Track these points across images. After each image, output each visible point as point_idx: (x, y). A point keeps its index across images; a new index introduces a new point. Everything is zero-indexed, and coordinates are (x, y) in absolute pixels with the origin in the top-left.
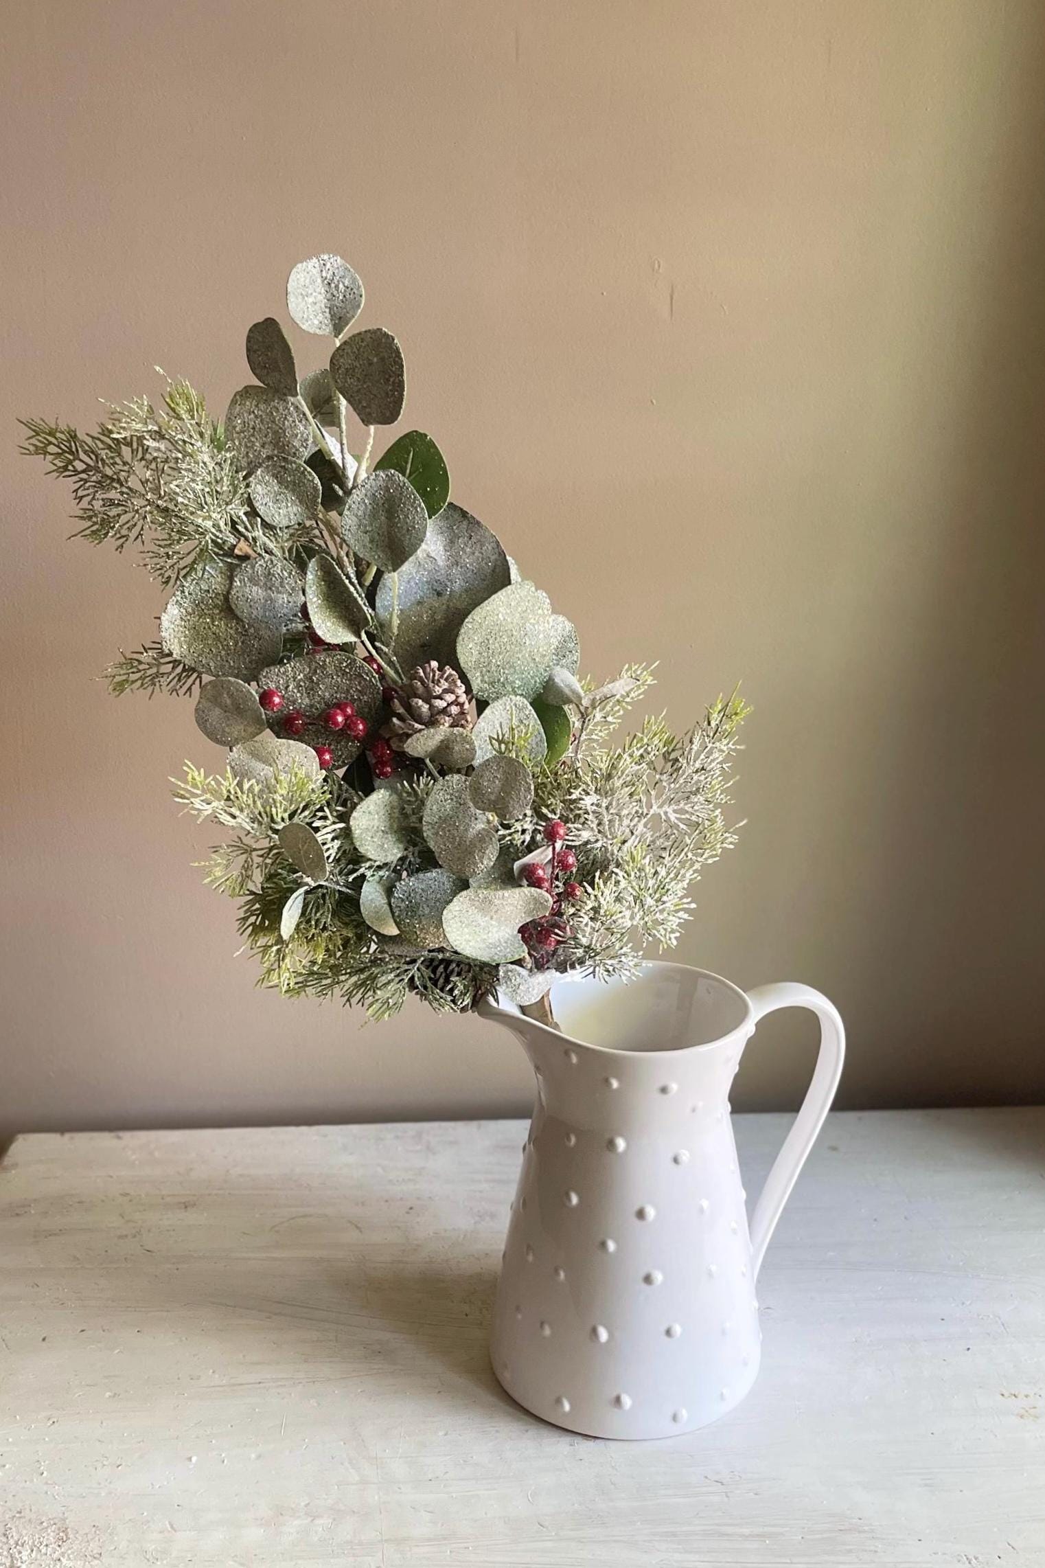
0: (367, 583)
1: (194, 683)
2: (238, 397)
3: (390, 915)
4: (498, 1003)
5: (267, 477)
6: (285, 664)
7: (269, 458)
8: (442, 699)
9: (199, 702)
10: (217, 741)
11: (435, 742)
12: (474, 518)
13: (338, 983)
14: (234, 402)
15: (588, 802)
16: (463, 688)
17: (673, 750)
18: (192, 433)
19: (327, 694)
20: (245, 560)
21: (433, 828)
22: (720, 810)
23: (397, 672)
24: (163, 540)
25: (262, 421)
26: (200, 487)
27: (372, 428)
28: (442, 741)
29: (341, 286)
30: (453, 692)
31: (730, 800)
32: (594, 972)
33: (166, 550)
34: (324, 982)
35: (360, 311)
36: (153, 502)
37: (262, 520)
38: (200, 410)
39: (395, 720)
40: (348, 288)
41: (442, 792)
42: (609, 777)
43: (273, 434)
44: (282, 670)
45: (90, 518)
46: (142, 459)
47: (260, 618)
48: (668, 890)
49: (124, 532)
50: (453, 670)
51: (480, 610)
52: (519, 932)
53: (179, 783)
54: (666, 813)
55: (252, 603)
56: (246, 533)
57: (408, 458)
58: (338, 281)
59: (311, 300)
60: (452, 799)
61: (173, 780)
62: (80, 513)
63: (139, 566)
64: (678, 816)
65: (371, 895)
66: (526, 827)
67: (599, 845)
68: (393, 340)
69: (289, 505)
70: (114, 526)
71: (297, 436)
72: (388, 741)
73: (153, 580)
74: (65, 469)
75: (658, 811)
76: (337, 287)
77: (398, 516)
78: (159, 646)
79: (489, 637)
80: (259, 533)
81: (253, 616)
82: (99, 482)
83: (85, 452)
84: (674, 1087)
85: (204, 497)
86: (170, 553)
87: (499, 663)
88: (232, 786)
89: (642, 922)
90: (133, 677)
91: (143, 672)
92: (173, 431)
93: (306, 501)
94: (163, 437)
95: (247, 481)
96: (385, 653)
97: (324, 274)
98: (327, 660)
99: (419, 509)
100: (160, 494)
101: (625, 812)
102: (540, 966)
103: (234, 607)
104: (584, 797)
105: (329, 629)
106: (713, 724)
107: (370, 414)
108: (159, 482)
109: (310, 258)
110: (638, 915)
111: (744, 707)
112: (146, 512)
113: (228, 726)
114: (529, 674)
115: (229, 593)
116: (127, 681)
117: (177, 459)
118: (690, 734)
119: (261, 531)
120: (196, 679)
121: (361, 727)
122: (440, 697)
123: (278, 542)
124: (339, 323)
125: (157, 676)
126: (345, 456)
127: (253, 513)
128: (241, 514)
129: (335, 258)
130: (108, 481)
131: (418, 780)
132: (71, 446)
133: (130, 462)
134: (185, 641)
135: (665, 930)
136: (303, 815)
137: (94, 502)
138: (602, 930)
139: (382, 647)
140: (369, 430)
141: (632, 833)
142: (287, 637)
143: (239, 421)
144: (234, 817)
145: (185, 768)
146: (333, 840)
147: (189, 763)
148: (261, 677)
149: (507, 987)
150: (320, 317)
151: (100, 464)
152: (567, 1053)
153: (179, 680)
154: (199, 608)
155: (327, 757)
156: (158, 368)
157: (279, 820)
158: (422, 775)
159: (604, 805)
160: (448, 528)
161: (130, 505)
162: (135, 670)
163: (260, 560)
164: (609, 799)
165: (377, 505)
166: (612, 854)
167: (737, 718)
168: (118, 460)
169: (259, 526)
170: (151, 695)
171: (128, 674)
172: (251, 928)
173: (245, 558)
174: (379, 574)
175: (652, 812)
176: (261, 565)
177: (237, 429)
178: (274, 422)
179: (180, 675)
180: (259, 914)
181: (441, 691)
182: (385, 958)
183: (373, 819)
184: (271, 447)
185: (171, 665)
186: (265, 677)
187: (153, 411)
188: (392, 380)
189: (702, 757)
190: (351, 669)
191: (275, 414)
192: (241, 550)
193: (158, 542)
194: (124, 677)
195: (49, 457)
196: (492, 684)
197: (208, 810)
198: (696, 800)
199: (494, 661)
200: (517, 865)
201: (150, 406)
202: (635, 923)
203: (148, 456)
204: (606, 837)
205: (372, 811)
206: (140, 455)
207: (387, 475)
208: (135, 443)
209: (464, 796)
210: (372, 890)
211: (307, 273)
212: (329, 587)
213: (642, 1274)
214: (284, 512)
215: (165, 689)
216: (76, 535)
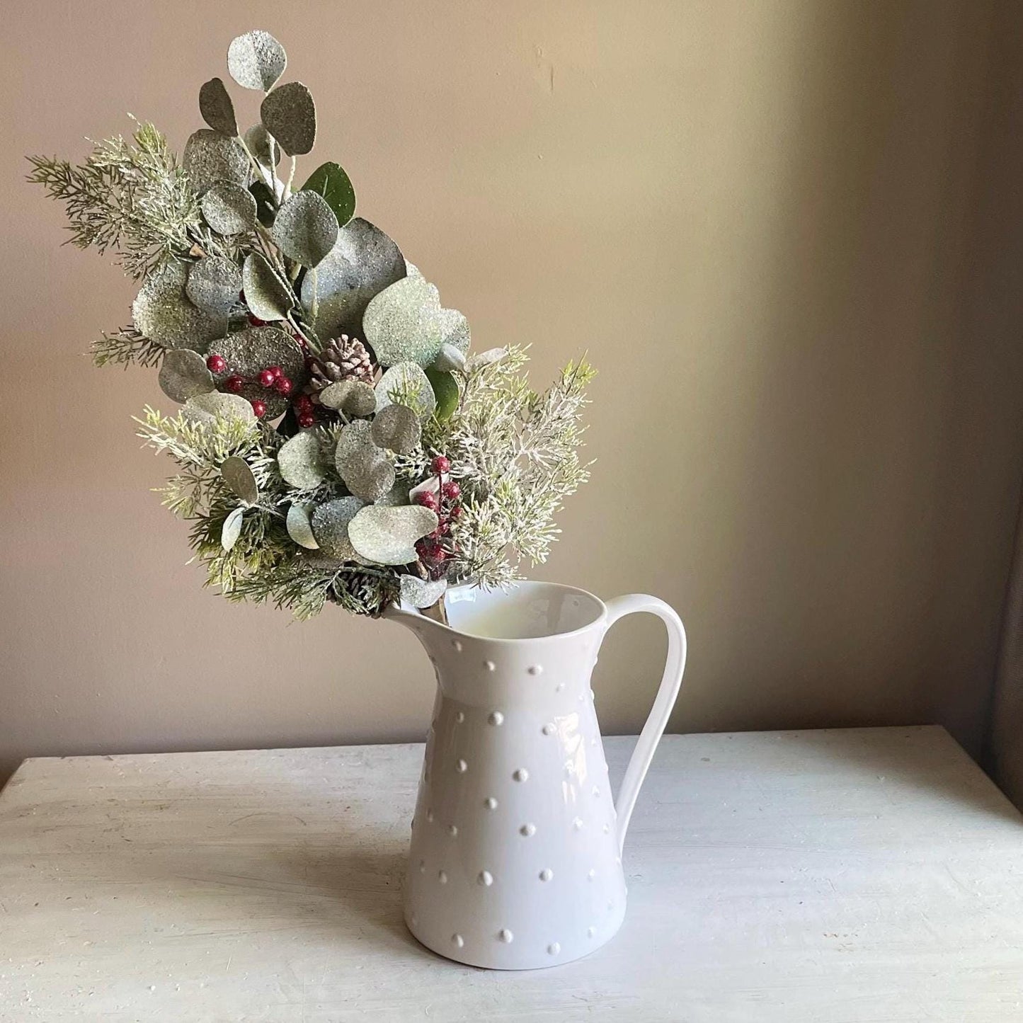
0: (294, 278)
1: (159, 357)
2: (193, 138)
3: (311, 533)
4: (400, 606)
5: (215, 197)
6: (228, 338)
7: (217, 182)
8: (349, 362)
9: (162, 370)
10: (173, 397)
11: (343, 394)
12: (378, 229)
13: (270, 591)
14: (190, 142)
15: (467, 442)
16: (368, 355)
17: (536, 405)
18: (156, 163)
19: (261, 361)
20: (197, 260)
21: (343, 462)
22: (575, 452)
23: (318, 346)
24: (134, 244)
25: (211, 155)
26: (163, 203)
27: (294, 157)
28: (349, 394)
29: (269, 53)
30: (359, 357)
31: (582, 443)
32: (479, 583)
33: (136, 252)
34: (260, 590)
35: (283, 71)
36: (126, 215)
37: (212, 230)
38: (163, 146)
39: (314, 380)
40: (274, 55)
41: (350, 434)
42: (483, 422)
43: (219, 165)
44: (226, 342)
45: (79, 228)
46: (119, 183)
47: (210, 305)
48: (536, 515)
49: (104, 239)
50: (360, 341)
51: (381, 296)
52: (415, 546)
53: (140, 421)
54: (532, 454)
55: (203, 293)
56: (200, 240)
57: (324, 182)
58: (267, 50)
59: (245, 64)
60: (358, 440)
61: (135, 418)
62: (71, 225)
63: (116, 264)
64: (542, 456)
65: (296, 517)
66: (419, 463)
67: (479, 478)
68: (307, 90)
69: (232, 218)
70: (97, 234)
71: (238, 166)
72: (309, 398)
73: (127, 275)
75: (526, 452)
76: (266, 54)
77: (316, 225)
78: (132, 329)
79: (389, 317)
80: (209, 239)
81: (204, 303)
82: (87, 201)
83: (76, 179)
84: (539, 669)
85: (166, 211)
86: (140, 254)
87: (397, 338)
88: (183, 426)
89: (515, 541)
90: (112, 352)
91: (119, 349)
92: (141, 161)
93: (244, 213)
94: (134, 167)
95: (200, 200)
96: (308, 331)
97: (256, 45)
98: (261, 334)
99: (331, 219)
100: (132, 209)
101: (498, 452)
102: (434, 577)
103: (189, 296)
104: (464, 438)
105: (262, 309)
106: (566, 382)
107: (291, 147)
108: (131, 199)
109: (245, 33)
110: (511, 534)
111: (591, 371)
112: (121, 223)
113: (184, 386)
114: (423, 347)
115: (185, 285)
116: (107, 355)
117: (145, 182)
118: (548, 392)
119: (211, 239)
120: (161, 354)
121: (287, 385)
123: (224, 247)
124: (268, 80)
125: (131, 352)
126: (275, 181)
127: (204, 225)
128: (195, 224)
129: (264, 33)
130: (93, 200)
131: (333, 426)
132: (65, 175)
133: (109, 185)
134: (152, 324)
135: (536, 548)
136: (241, 452)
137: (81, 217)
138: (482, 545)
139: (306, 326)
140: (292, 160)
141: (506, 470)
142: (232, 321)
143: (194, 156)
144: (185, 451)
145: (145, 410)
146: (264, 471)
147: (148, 407)
148: (210, 348)
149: (408, 593)
150: (254, 76)
151: (87, 188)
152: (454, 642)
153: (148, 355)
154: (163, 297)
155: (261, 409)
156: (130, 115)
157: (221, 455)
158: (336, 422)
159: (481, 446)
160: (359, 238)
161: (108, 217)
162: (113, 347)
163: (209, 259)
164: (485, 440)
165: (300, 217)
166: (490, 487)
167: (586, 378)
168: (100, 184)
169: (209, 234)
170: (126, 367)
171: (108, 350)
172: (200, 543)
173: (198, 258)
174: (303, 271)
175: (520, 453)
176: (210, 263)
177: (193, 162)
178: (220, 156)
179: (148, 351)
180: (207, 533)
181: (349, 356)
182: (309, 571)
183: (297, 456)
184: (219, 175)
185: (142, 343)
186: (212, 348)
187: (126, 146)
188: (306, 120)
189: (559, 408)
190: (279, 341)
191: (221, 150)
192: (194, 252)
193: (130, 246)
194: (106, 352)
195: (49, 185)
196: (392, 354)
197: (163, 444)
198: (556, 443)
199: (393, 336)
200: (412, 491)
201: (125, 144)
202: (509, 541)
203: (123, 182)
204: (484, 472)
205: (295, 450)
206: (117, 181)
207: (307, 194)
208: (113, 171)
209: (367, 437)
210: (296, 513)
211: (244, 44)
212: (261, 277)
213: (519, 827)
214: (229, 223)
215: (137, 361)
216: (67, 242)
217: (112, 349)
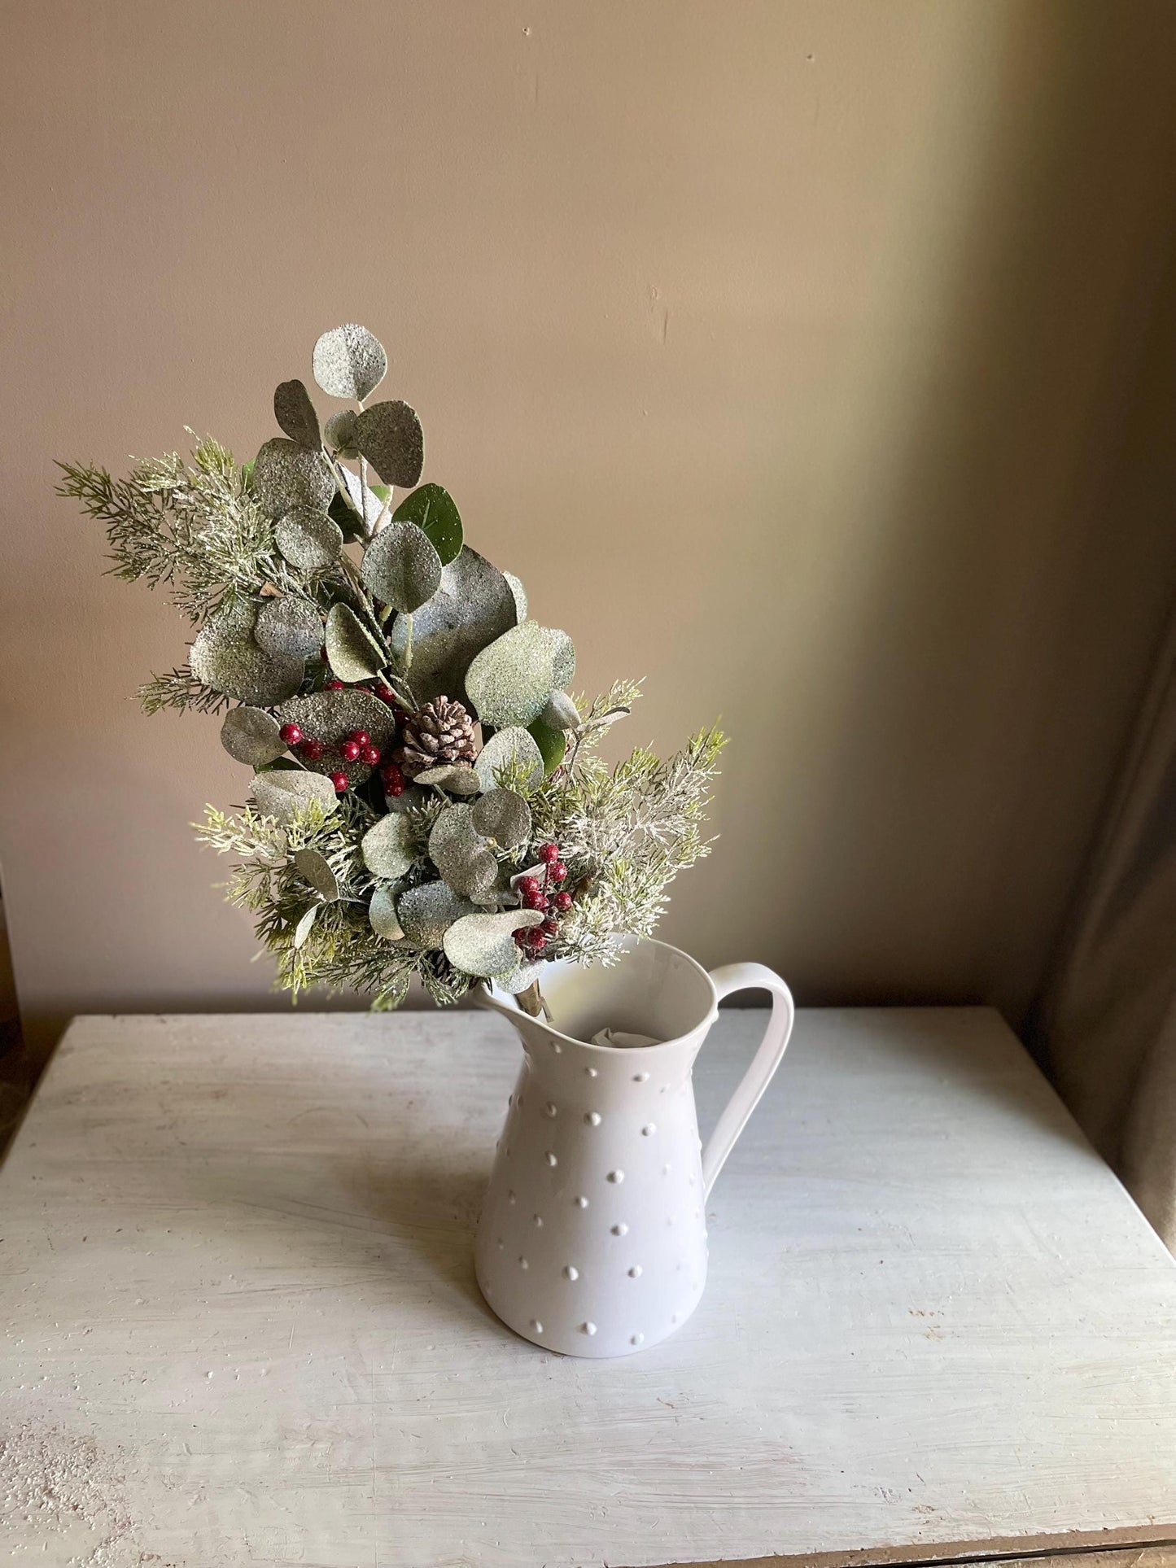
0: (385, 619)
1: (221, 703)
2: (265, 448)
3: (396, 921)
5: (292, 525)
6: (306, 698)
7: (294, 507)
8: (450, 735)
9: (224, 726)
10: (241, 760)
11: (443, 776)
12: (484, 559)
14: (261, 453)
15: (581, 824)
16: (470, 719)
17: (657, 774)
18: (221, 488)
19: (344, 723)
20: (271, 600)
21: (438, 848)
22: (696, 825)
23: (410, 700)
24: (192, 582)
25: (288, 471)
26: (229, 535)
27: (391, 486)
28: (450, 776)
29: (365, 354)
30: (460, 728)
31: (705, 817)
32: (577, 960)
33: (195, 591)
35: (382, 378)
36: (183, 548)
37: (287, 562)
38: (228, 465)
39: (407, 751)
40: (372, 356)
41: (448, 817)
42: (600, 804)
43: (298, 484)
44: (302, 702)
45: (122, 558)
46: (172, 508)
47: (283, 651)
48: (647, 894)
49: (155, 573)
50: (462, 704)
51: (487, 651)
52: (512, 936)
53: (200, 826)
54: (648, 828)
55: (276, 638)
56: (272, 575)
57: (424, 511)
58: (363, 350)
59: (335, 367)
60: (456, 824)
61: (194, 824)
62: (114, 553)
63: (168, 604)
64: (659, 830)
65: (380, 903)
67: (587, 856)
68: (414, 414)
69: (313, 549)
70: (145, 568)
71: (320, 487)
72: (398, 767)
73: (183, 618)
74: (100, 510)
75: (642, 826)
76: (361, 355)
77: (414, 565)
78: (188, 670)
79: (495, 672)
80: (283, 574)
81: (276, 648)
82: (131, 527)
83: (118, 496)
84: (646, 1076)
85: (231, 543)
86: (199, 594)
87: (503, 694)
90: (164, 697)
91: (174, 693)
92: (201, 485)
93: (329, 546)
94: (192, 490)
95: (273, 528)
96: (399, 684)
97: (349, 343)
98: (345, 697)
99: (434, 560)
100: (189, 542)
101: (612, 830)
102: (531, 957)
103: (258, 641)
104: (576, 820)
105: (347, 669)
106: (694, 754)
107: (390, 475)
108: (188, 530)
109: (336, 328)
110: (620, 916)
111: (724, 739)
112: (175, 557)
113: (251, 747)
114: (530, 702)
115: (254, 628)
116: (159, 700)
117: (206, 511)
118: (672, 760)
119: (286, 572)
120: (223, 700)
121: (375, 756)
122: (448, 733)
123: (302, 581)
124: (362, 388)
125: (188, 697)
126: (366, 505)
127: (278, 556)
128: (267, 557)
129: (360, 328)
130: (140, 527)
131: (426, 803)
132: (105, 489)
133: (160, 510)
134: (213, 669)
135: (643, 924)
136: (318, 838)
137: (125, 545)
138: (587, 933)
139: (397, 679)
140: (389, 488)
141: (618, 846)
142: (308, 664)
143: (266, 471)
144: (252, 847)
145: (205, 812)
146: (345, 860)
147: (210, 806)
148: (283, 706)
149: (503, 980)
150: (345, 382)
151: (132, 510)
152: (551, 1047)
153: (208, 701)
154: (226, 640)
155: (342, 782)
156: (187, 428)
157: (296, 845)
158: (430, 799)
159: (594, 825)
160: (461, 568)
161: (160, 549)
162: (165, 690)
163: (284, 601)
164: (599, 820)
165: (395, 553)
166: (599, 863)
167: (717, 748)
168: (149, 508)
169: (284, 568)
170: (180, 714)
171: (161, 694)
172: (268, 932)
173: (271, 598)
174: (394, 614)
175: (636, 827)
176: (284, 605)
177: (265, 477)
178: (299, 473)
179: (207, 697)
180: (276, 920)
181: (449, 728)
183: (384, 840)
184: (297, 496)
185: (200, 688)
186: (286, 707)
187: (183, 467)
188: (411, 449)
189: (683, 782)
190: (366, 704)
191: (300, 466)
192: (266, 591)
193: (186, 584)
194: (157, 697)
195: (85, 499)
196: (497, 711)
199: (499, 692)
200: (513, 879)
201: (180, 461)
203: (177, 507)
204: (594, 849)
205: (382, 834)
206: (170, 505)
207: (405, 527)
208: (165, 494)
209: (467, 822)
210: (381, 900)
211: (334, 341)
212: (347, 632)
213: (610, 1227)
214: (306, 555)
215: (195, 708)
216: (109, 572)
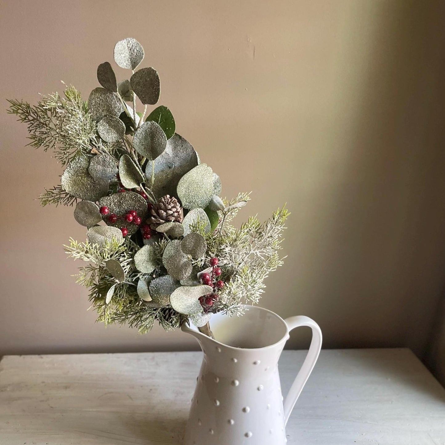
0: (142, 164)
1: (74, 201)
2: (93, 92)
3: (149, 293)
4: (190, 326)
5: (104, 123)
6: (110, 196)
7: (105, 116)
8: (171, 210)
9: (76, 209)
10: (82, 224)
11: (168, 228)
12: (184, 139)
13: (127, 318)
14: (92, 94)
15: (227, 250)
16: (179, 206)
17: (259, 229)
18: (75, 107)
19: (126, 207)
21: (166, 260)
22: (277, 251)
23: (153, 198)
24: (63, 147)
25: (103, 101)
26: (78, 127)
27: (146, 105)
28: (171, 227)
29: (135, 50)
30: (175, 207)
31: (281, 248)
32: (226, 313)
33: (64, 151)
34: (122, 318)
35: (142, 60)
36: (59, 133)
37: (102, 139)
38: (78, 97)
39: (153, 218)
40: (138, 51)
41: (171, 246)
42: (236, 240)
43: (107, 106)
44: (109, 198)
45: (34, 138)
46: (55, 116)
47: (100, 177)
48: (256, 282)
49: (47, 144)
50: (175, 198)
51: (186, 175)
52: (198, 300)
53: (67, 246)
54: (256, 253)
55: (97, 172)
56: (96, 145)
57: (159, 116)
58: (134, 48)
59: (123, 55)
60: (174, 249)
61: (65, 245)
62: (30, 136)
63: (53, 157)
64: (261, 254)
65: (142, 285)
66: (202, 259)
67: (230, 265)
68: (156, 72)
69: (113, 134)
70: (44, 142)
71: (116, 107)
72: (149, 226)
73: (59, 163)
74: (25, 119)
75: (253, 252)
76: (134, 50)
77: (155, 139)
78: (60, 187)
79: (189, 185)
80: (100, 145)
81: (98, 176)
82: (38, 125)
83: (33, 113)
84: (259, 362)
85: (79, 130)
86: (66, 152)
87: (193, 195)
88: (88, 246)
89: (246, 294)
90: (50, 199)
91: (54, 197)
92: (68, 106)
93: (120, 133)
94: (64, 108)
95: (97, 125)
96: (149, 191)
97: (129, 46)
98: (127, 195)
99: (163, 137)
100: (62, 130)
101: (241, 253)
102: (206, 311)
103: (90, 173)
104: (225, 248)
105: (127, 183)
106: (276, 219)
107: (145, 100)
108: (62, 125)
109: (124, 39)
110: (245, 292)
111: (288, 213)
112: (56, 136)
113: (87, 219)
114: (204, 199)
115: (88, 167)
116: (48, 200)
117: (69, 117)
118: (266, 223)
119: (101, 144)
120: (75, 200)
121: (139, 221)
122: (170, 210)
123: (108, 148)
124: (134, 64)
125: (60, 199)
126: (135, 115)
127: (99, 137)
128: (94, 137)
129: (133, 39)
130: (42, 125)
131: (161, 241)
132: (27, 110)
133: (50, 117)
134: (71, 186)
135: (254, 297)
136: (116, 255)
137: (36, 132)
138: (231, 299)
139: (148, 189)
140: (145, 106)
141: (243, 261)
142: (111, 184)
143: (94, 101)
144: (88, 258)
145: (70, 240)
146: (127, 265)
147: (71, 238)
148: (100, 200)
149: (194, 320)
150: (127, 62)
151: (39, 118)
152: (217, 348)
153: (68, 200)
154: (76, 173)
155: (126, 232)
156: (62, 81)
157: (106, 258)
158: (162, 239)
159: (233, 250)
160: (174, 142)
161: (50, 134)
162: (50, 196)
163: (101, 155)
164: (235, 248)
165: (147, 134)
166: (235, 268)
167: (285, 217)
168: (45, 116)
169: (101, 142)
170: (57, 206)
171: (48, 197)
172: (94, 298)
173: (96, 154)
174: (147, 161)
175: (251, 252)
176: (101, 157)
177: (93, 104)
178: (107, 102)
179: (68, 198)
180: (97, 293)
181: (171, 207)
182: (146, 308)
183: (143, 257)
184: (106, 111)
185: (65, 194)
186: (102, 201)
187: (60, 98)
188: (155, 87)
189: (271, 232)
190: (135, 198)
191: (108, 99)
192: (93, 151)
193: (61, 148)
194: (47, 199)
195: (19, 114)
196: (190, 203)
197: (78, 256)
198: (268, 248)
199: (191, 194)
200: (199, 274)
201: (59, 96)
202: (243, 295)
203: (57, 115)
204: (233, 262)
205: (143, 254)
206: (54, 115)
207: (151, 123)
208: (53, 110)
209: (179, 248)
210: (142, 284)
211: (122, 45)
212: (128, 167)
213: (244, 433)
214: (111, 137)
215: (63, 203)
216: (28, 145)
217: (50, 197)
